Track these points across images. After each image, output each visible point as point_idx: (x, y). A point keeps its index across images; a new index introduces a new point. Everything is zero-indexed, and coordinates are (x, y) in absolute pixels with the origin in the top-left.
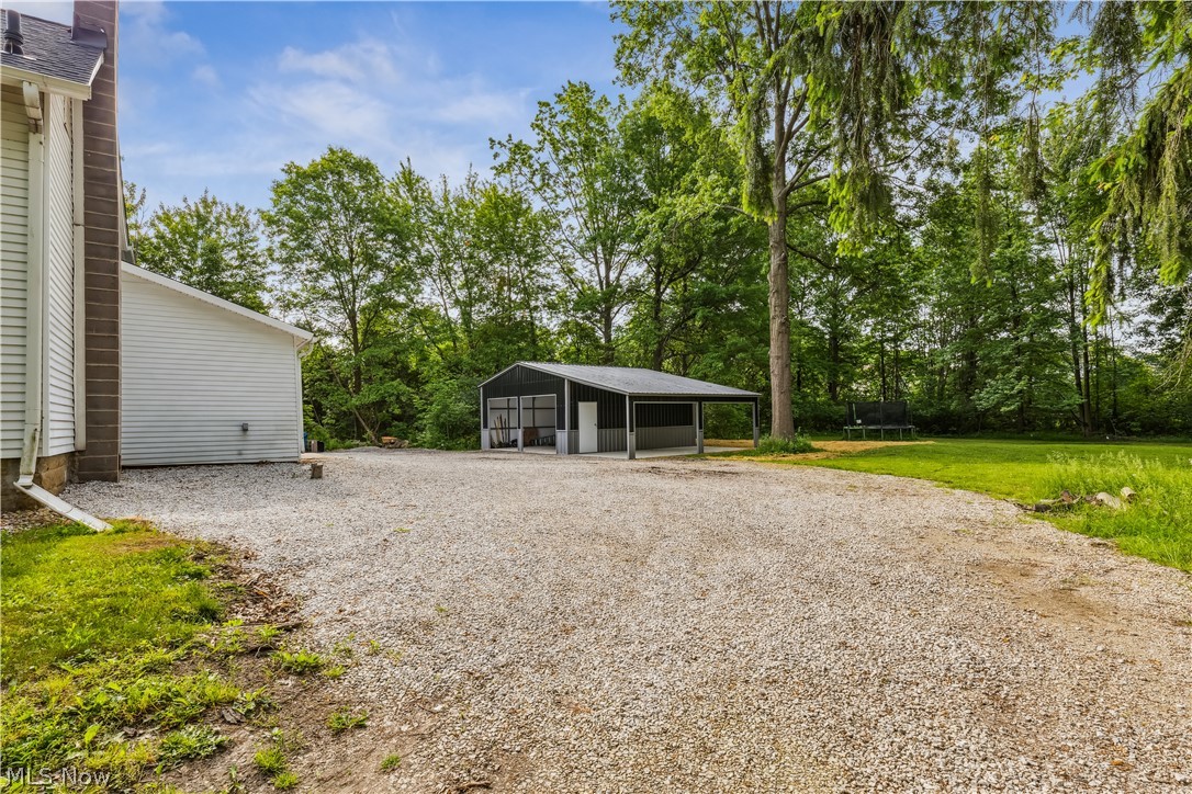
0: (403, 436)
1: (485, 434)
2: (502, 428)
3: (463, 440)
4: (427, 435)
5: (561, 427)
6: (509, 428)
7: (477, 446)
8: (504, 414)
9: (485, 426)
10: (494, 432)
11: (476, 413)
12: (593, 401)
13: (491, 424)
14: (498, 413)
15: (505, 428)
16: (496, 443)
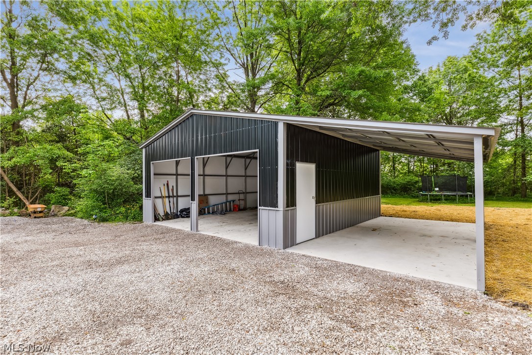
0: (63, 201)
1: (147, 203)
2: (169, 197)
3: (123, 209)
4: (82, 204)
5: (272, 203)
6: (177, 196)
7: (138, 218)
8: (172, 181)
9: (148, 195)
10: (159, 202)
11: (137, 180)
12: (311, 162)
13: (155, 192)
14: (164, 180)
15: (173, 196)
16: (162, 214)
